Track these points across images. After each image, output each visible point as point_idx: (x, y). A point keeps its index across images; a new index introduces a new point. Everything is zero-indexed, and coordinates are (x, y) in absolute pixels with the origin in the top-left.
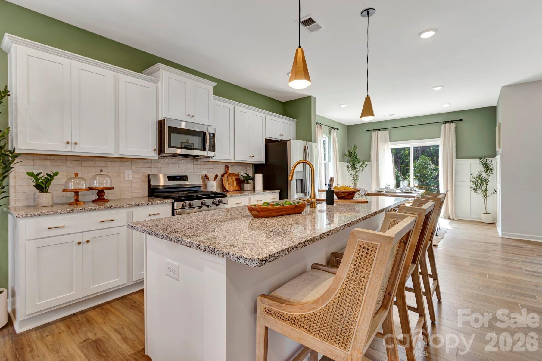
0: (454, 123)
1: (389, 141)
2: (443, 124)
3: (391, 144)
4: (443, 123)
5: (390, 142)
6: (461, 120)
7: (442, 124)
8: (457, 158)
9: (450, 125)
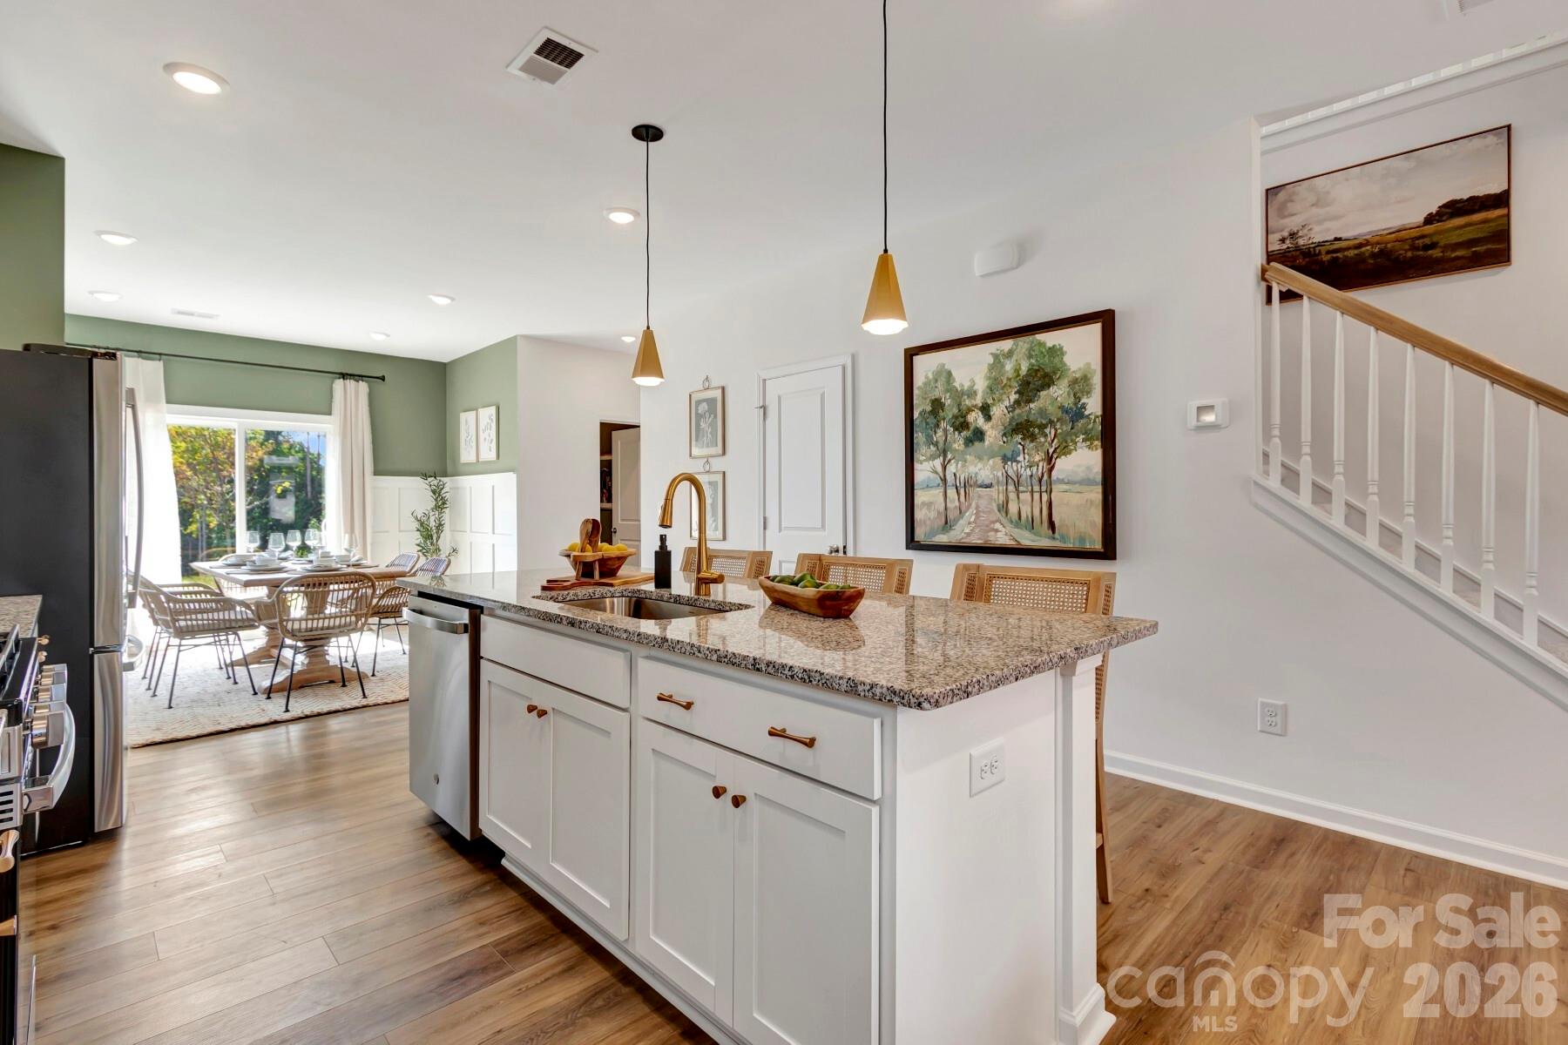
0: (366, 382)
1: (164, 401)
2: (339, 378)
3: (170, 412)
4: (338, 376)
5: (168, 402)
6: (383, 378)
7: (336, 378)
8: (377, 473)
9: (358, 386)
